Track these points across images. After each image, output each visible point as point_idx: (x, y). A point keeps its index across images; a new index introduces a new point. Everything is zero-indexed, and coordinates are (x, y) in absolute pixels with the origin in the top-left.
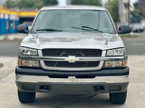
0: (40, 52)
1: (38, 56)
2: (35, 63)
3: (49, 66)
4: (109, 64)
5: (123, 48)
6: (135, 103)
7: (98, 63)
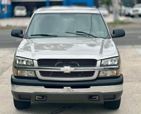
0: (36, 62)
1: (34, 66)
2: (31, 73)
3: (44, 76)
4: (103, 73)
5: (117, 58)
6: (129, 107)
7: (93, 73)
